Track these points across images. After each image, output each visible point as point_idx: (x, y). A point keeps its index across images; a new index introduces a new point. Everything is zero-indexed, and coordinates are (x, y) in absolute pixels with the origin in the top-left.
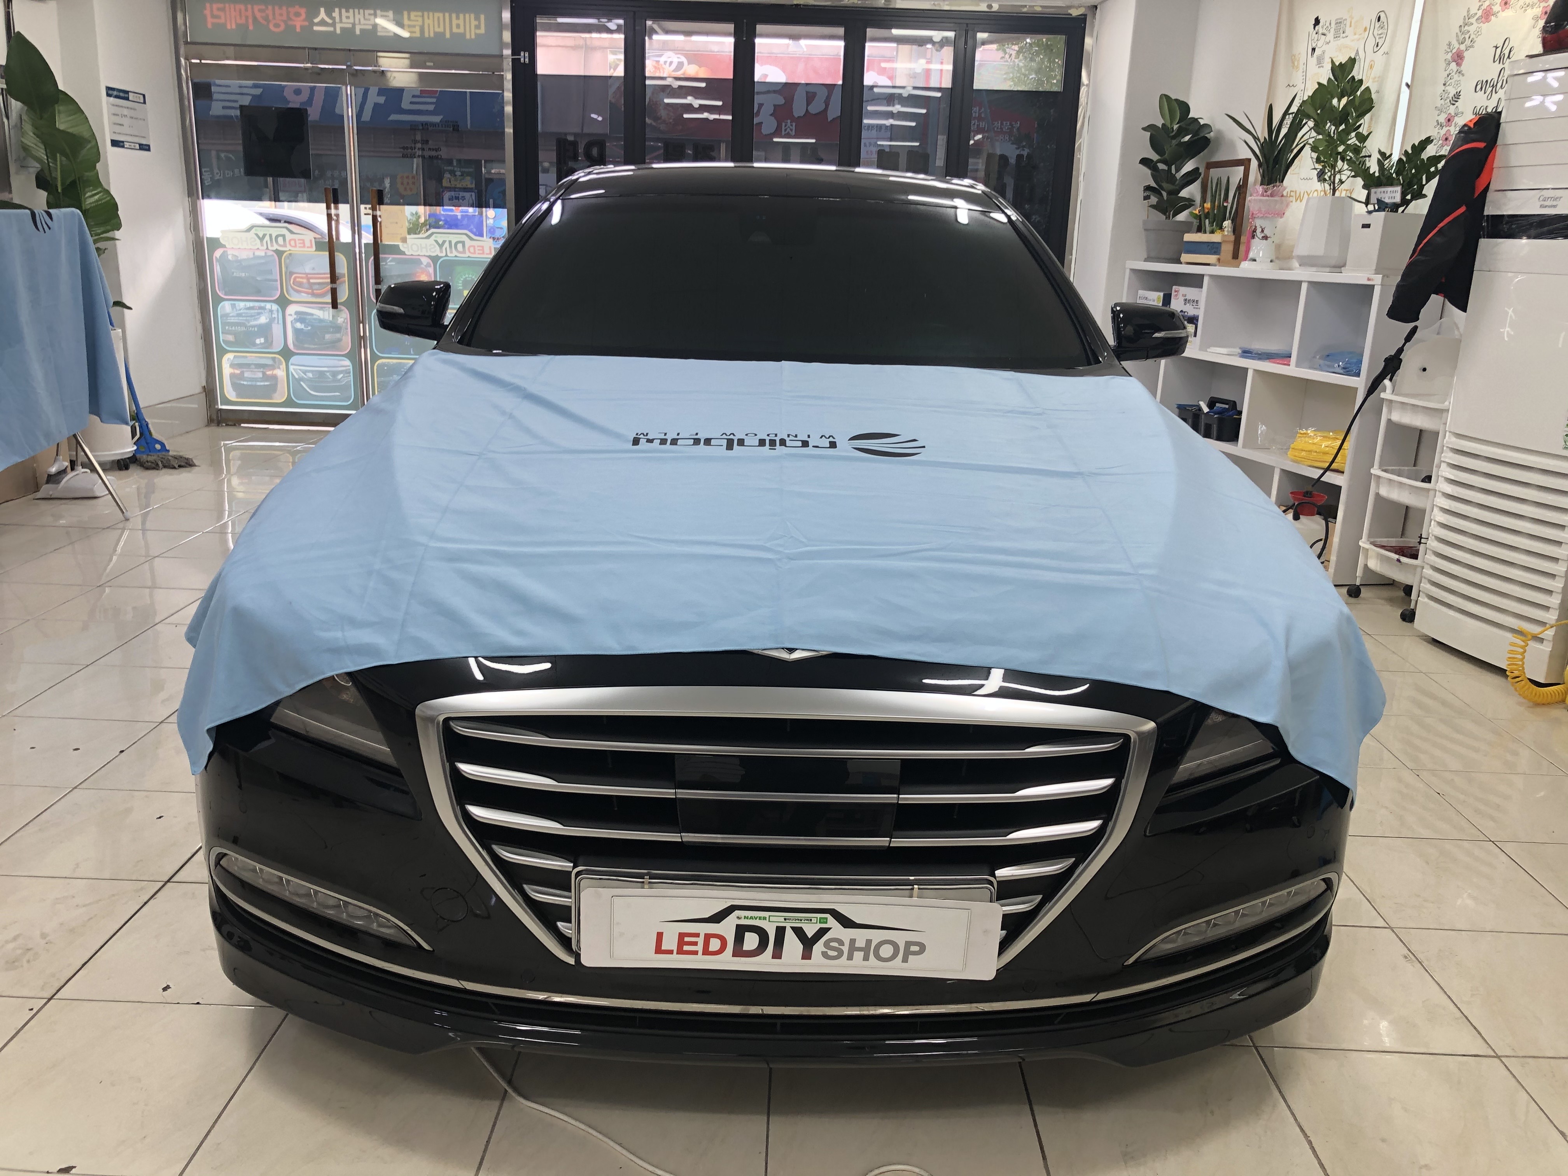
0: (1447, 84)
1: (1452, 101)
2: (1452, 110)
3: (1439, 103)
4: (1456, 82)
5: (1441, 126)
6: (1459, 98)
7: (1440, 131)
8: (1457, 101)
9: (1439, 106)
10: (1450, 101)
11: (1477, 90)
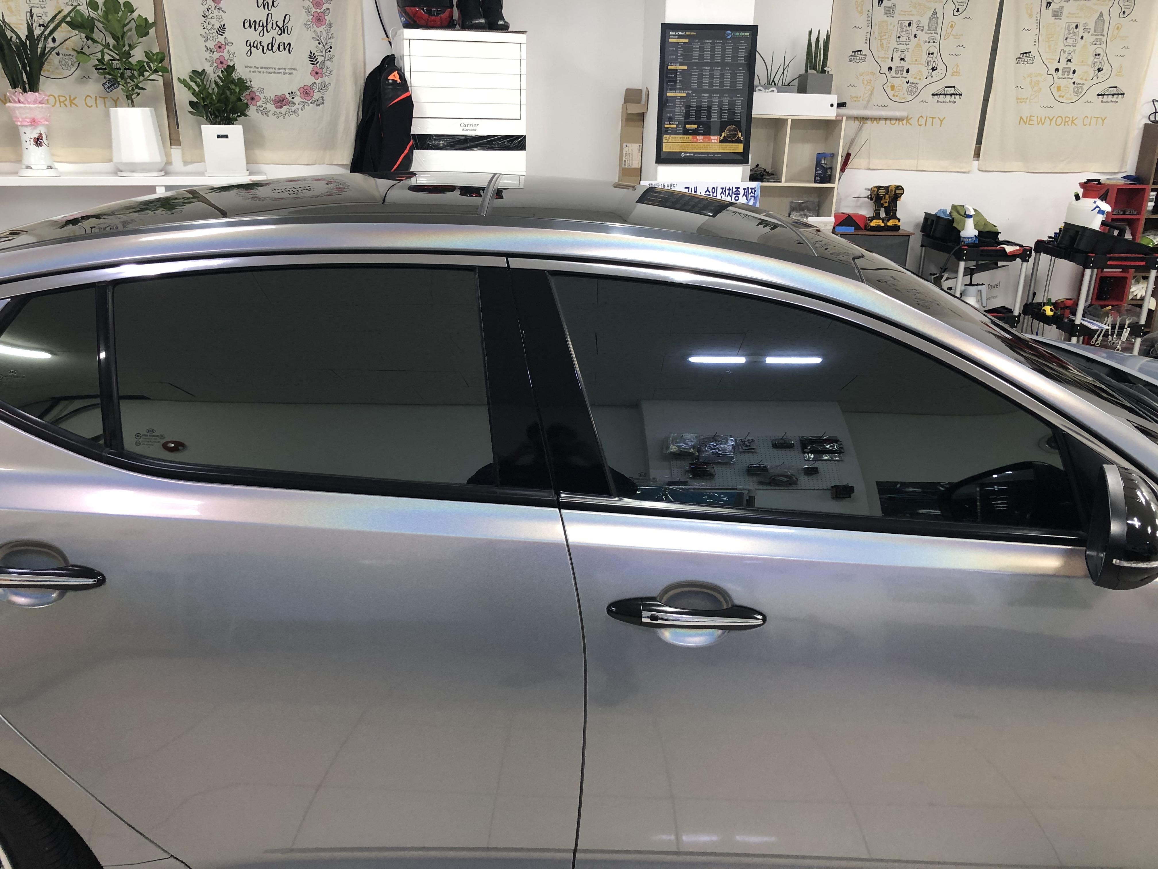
0: (209, 17)
1: (219, 32)
2: (221, 39)
3: (203, 32)
4: (221, 17)
5: (211, 51)
6: (225, 31)
7: (211, 55)
8: (224, 33)
9: (203, 34)
10: (217, 32)
11: (246, 27)
